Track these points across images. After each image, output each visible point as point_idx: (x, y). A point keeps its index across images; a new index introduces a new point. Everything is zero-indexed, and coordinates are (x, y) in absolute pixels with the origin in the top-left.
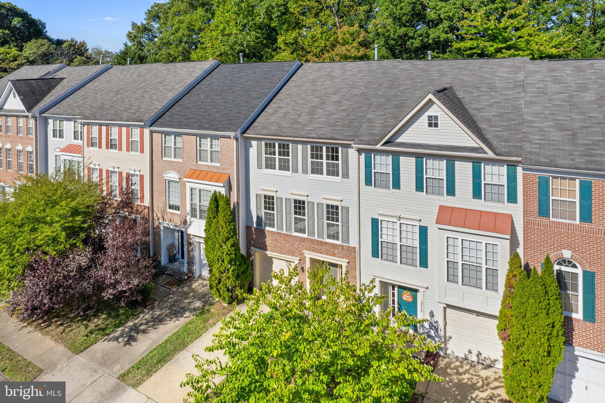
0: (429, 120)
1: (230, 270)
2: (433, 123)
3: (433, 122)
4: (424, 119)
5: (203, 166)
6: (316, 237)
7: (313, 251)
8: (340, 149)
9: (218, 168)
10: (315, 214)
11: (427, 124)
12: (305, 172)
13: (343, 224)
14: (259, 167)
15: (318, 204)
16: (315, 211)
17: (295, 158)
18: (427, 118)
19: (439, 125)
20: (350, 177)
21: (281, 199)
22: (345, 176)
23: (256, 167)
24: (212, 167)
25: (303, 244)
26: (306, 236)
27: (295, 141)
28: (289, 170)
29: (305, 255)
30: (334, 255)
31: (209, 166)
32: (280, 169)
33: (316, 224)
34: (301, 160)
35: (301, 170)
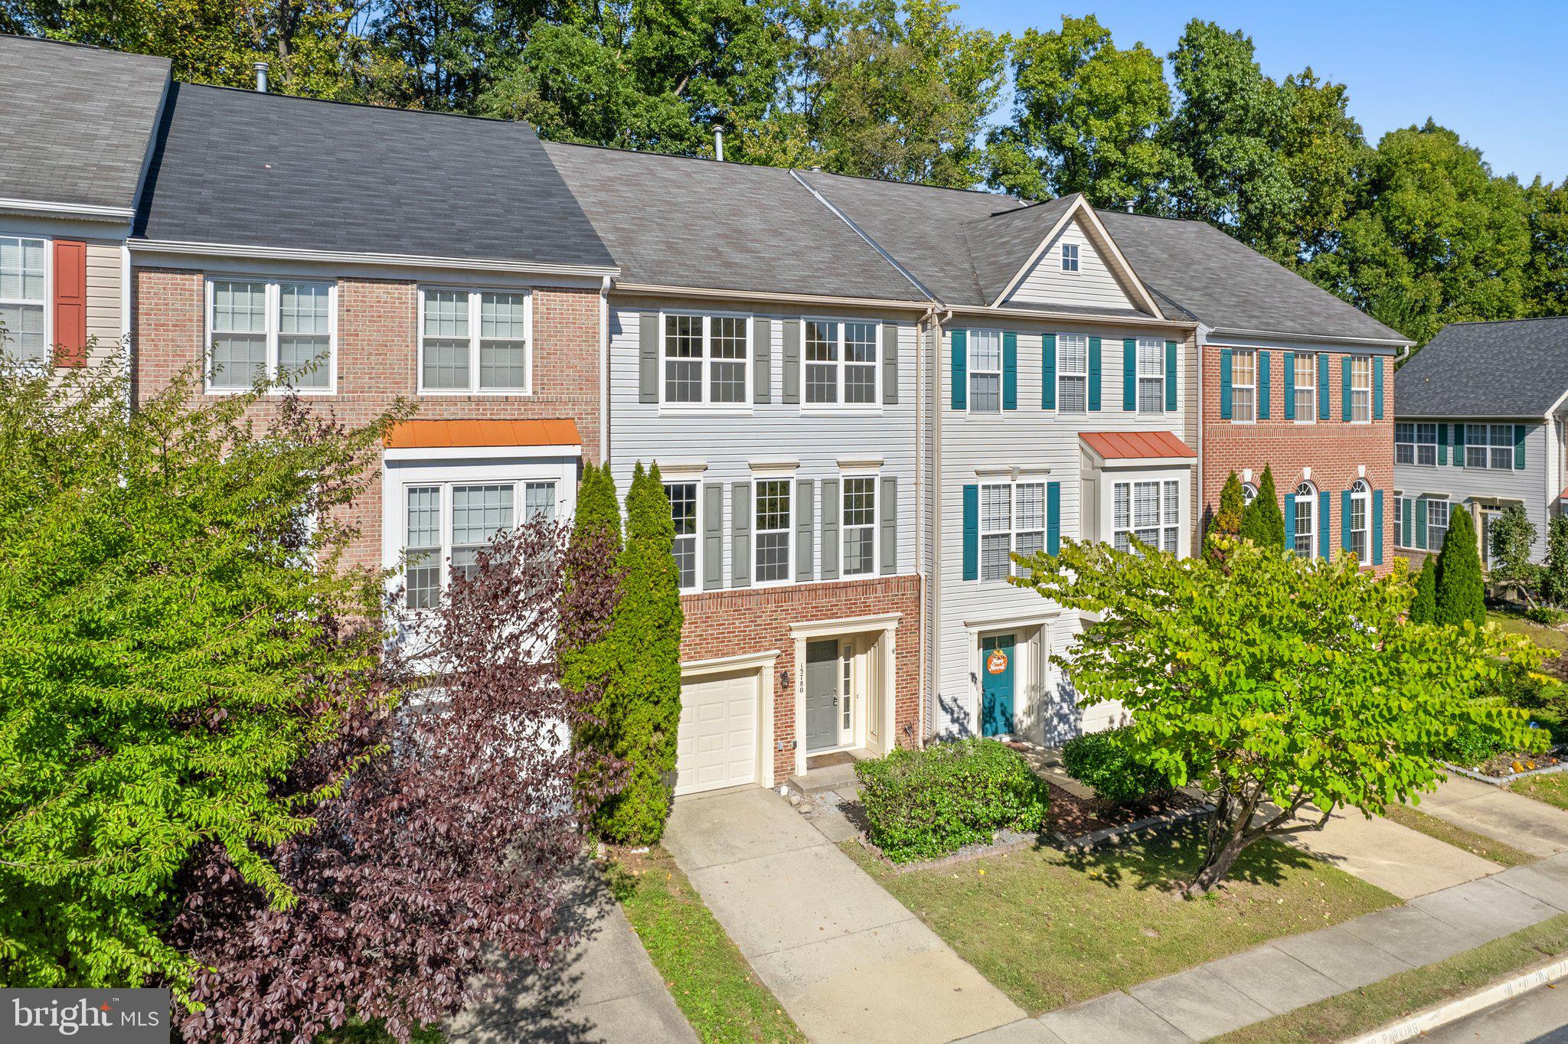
0: (1064, 255)
2: (1070, 260)
3: (1070, 258)
4: (1057, 253)
5: (453, 401)
6: (817, 579)
7: (815, 617)
8: (879, 329)
9: (523, 401)
10: (818, 512)
11: (1061, 264)
12: (790, 398)
13: (886, 524)
14: (648, 396)
15: (825, 482)
16: (818, 505)
17: (763, 357)
18: (1061, 251)
19: (1080, 265)
20: (900, 400)
21: (719, 487)
22: (891, 398)
23: (637, 398)
24: (495, 400)
25: (785, 605)
26: (791, 581)
27: (765, 309)
28: (741, 398)
29: (794, 635)
30: (866, 610)
31: (480, 401)
32: (715, 398)
33: (817, 541)
34: (780, 364)
35: (780, 392)
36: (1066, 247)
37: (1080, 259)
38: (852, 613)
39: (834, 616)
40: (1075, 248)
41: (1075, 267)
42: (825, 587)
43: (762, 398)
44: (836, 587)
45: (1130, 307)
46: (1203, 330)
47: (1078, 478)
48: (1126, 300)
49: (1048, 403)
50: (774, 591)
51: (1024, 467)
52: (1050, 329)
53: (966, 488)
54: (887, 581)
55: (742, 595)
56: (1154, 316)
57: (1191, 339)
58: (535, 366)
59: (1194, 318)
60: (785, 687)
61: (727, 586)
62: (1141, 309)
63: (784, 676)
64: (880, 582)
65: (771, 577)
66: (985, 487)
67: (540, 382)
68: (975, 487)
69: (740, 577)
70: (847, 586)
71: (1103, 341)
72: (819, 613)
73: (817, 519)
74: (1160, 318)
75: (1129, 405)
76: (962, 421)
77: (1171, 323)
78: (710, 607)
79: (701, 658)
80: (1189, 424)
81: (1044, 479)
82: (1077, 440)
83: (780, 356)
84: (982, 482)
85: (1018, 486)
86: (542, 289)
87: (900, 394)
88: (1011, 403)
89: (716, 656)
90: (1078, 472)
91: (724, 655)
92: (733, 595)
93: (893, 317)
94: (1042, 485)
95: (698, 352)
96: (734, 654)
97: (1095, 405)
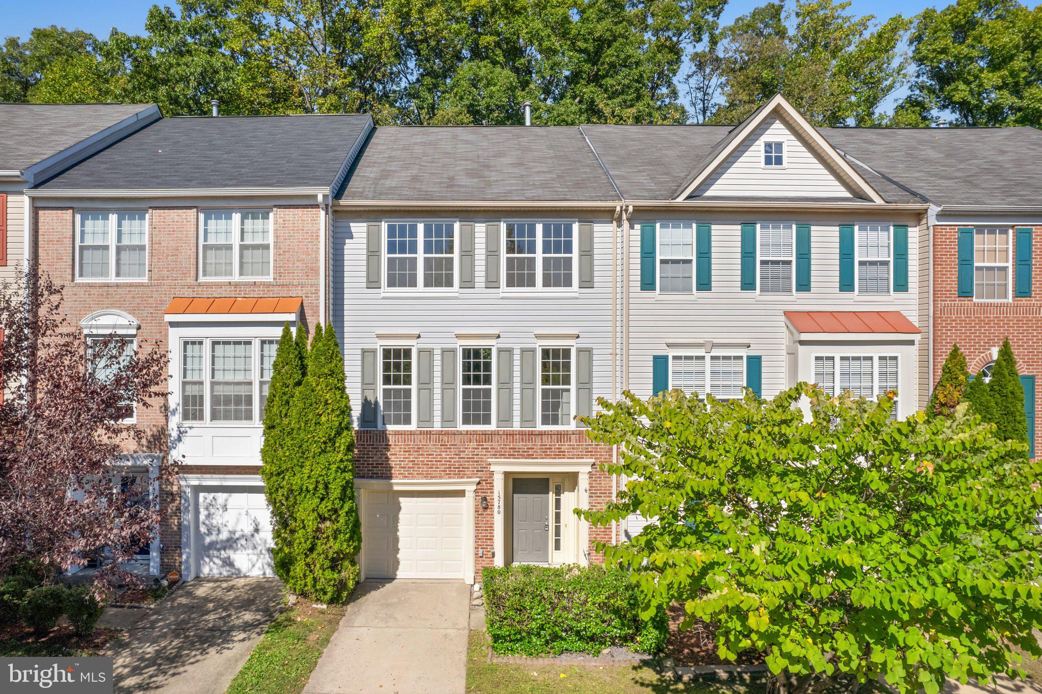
0: (766, 152)
1: (342, 513)
2: (774, 156)
3: (773, 154)
4: (758, 149)
5: (219, 285)
6: (517, 426)
7: (511, 456)
8: (576, 227)
9: (267, 285)
10: (517, 374)
11: (763, 160)
12: (491, 283)
13: (581, 386)
14: (373, 283)
15: (523, 351)
16: (517, 368)
17: (468, 253)
18: (762, 148)
19: (785, 160)
20: (596, 285)
21: (430, 352)
22: (587, 282)
23: (364, 285)
24: (247, 284)
25: (486, 445)
26: (492, 427)
27: (469, 215)
28: (450, 284)
29: (492, 468)
30: (560, 454)
31: (237, 285)
32: (427, 284)
33: (517, 396)
34: (484, 257)
35: (483, 279)
36: (768, 145)
37: (785, 155)
38: (547, 456)
39: (530, 456)
40: (779, 145)
41: (779, 161)
42: (521, 434)
43: (468, 283)
44: (532, 434)
45: (848, 195)
46: (934, 210)
47: (784, 353)
48: (842, 189)
49: (748, 284)
50: (475, 433)
51: (715, 341)
52: (750, 218)
53: (656, 358)
54: (580, 433)
55: (447, 433)
56: (872, 201)
57: (924, 221)
58: (275, 261)
59: (925, 200)
60: (486, 508)
61: (437, 426)
62: (859, 195)
63: (485, 499)
64: (574, 433)
65: (477, 421)
66: (675, 358)
67: (278, 273)
68: (666, 358)
69: (448, 419)
70: (541, 434)
71: (813, 228)
72: (514, 454)
73: (517, 379)
74: (879, 201)
75: (846, 284)
76: (653, 301)
77: (892, 206)
78: (421, 441)
79: (413, 478)
80: (922, 304)
81: (744, 353)
82: (783, 318)
83: (484, 251)
84: (671, 353)
85: (713, 358)
86: (279, 207)
87: (596, 279)
88: (704, 284)
89: (426, 477)
90: (784, 347)
91: (432, 478)
92: (440, 433)
93: (589, 216)
94: (741, 358)
95: (414, 250)
96: (441, 478)
97: (804, 285)
